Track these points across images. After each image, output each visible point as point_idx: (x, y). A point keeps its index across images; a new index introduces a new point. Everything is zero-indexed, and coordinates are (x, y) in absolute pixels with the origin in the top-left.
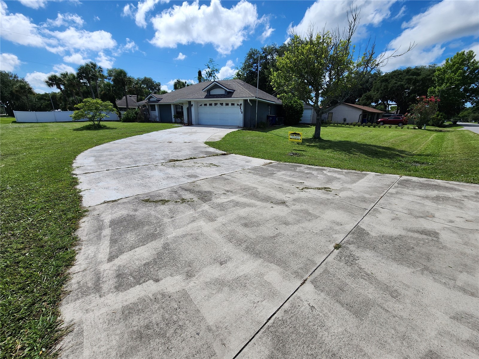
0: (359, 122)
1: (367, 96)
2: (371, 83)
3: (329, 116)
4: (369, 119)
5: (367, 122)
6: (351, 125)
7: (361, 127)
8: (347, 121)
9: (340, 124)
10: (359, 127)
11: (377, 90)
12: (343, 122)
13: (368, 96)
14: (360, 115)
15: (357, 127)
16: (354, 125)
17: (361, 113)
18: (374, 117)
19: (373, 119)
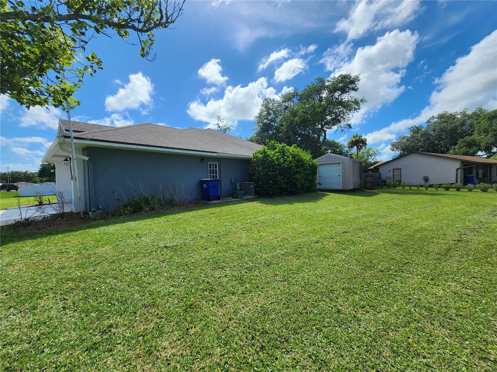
0: (457, 182)
1: (466, 142)
2: (471, 126)
3: (395, 174)
4: (481, 176)
5: (476, 181)
6: (440, 187)
7: (464, 192)
8: (431, 182)
9: (415, 186)
10: (458, 193)
11: (485, 132)
12: (423, 182)
13: (470, 141)
14: (457, 169)
15: (453, 191)
16: (447, 189)
17: (458, 165)
18: (490, 172)
19: (490, 175)
